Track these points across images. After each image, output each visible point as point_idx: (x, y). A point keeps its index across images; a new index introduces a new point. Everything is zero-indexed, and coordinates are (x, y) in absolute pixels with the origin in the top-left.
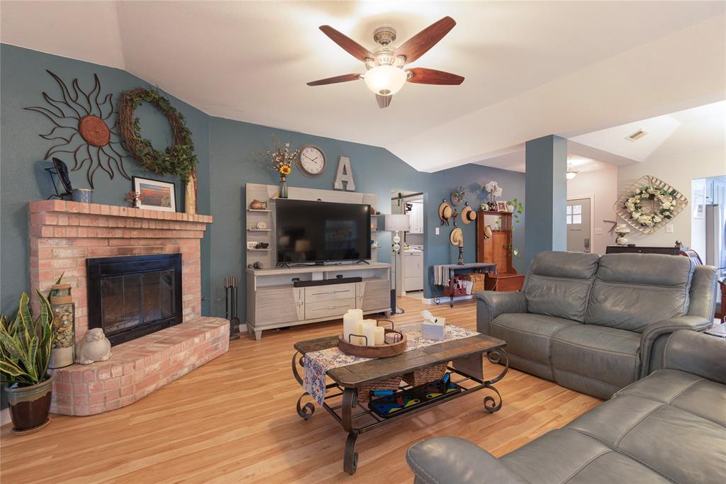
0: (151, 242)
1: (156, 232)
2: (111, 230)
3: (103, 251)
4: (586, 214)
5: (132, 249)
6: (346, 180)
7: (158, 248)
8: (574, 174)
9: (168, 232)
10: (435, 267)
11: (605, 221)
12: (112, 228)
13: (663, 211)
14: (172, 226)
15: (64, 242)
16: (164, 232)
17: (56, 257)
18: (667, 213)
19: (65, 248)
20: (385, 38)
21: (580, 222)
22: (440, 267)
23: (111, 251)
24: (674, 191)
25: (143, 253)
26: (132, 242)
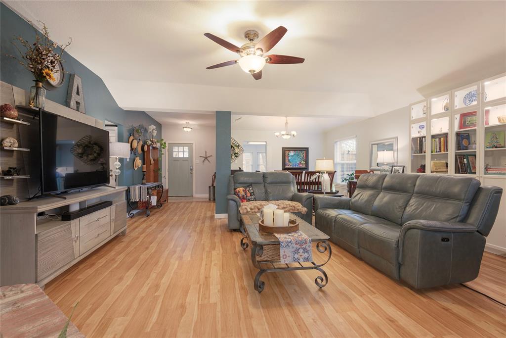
4: (191, 152)
6: (79, 101)
8: (190, 129)
10: (132, 188)
11: (200, 157)
13: (235, 154)
18: (237, 155)
20: (251, 37)
21: (188, 156)
22: (137, 187)
24: (239, 145)
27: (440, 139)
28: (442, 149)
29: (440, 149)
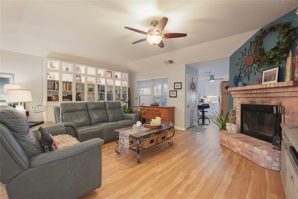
0: (264, 99)
1: (263, 94)
2: (246, 95)
3: (246, 102)
5: (256, 102)
7: (267, 102)
9: (269, 94)
12: (247, 94)
14: (269, 91)
15: (238, 98)
16: (267, 94)
17: (236, 103)
19: (238, 100)
20: (154, 24)
23: (249, 102)
25: (260, 104)
26: (256, 99)
27: (66, 84)
28: (67, 89)
29: (66, 89)
